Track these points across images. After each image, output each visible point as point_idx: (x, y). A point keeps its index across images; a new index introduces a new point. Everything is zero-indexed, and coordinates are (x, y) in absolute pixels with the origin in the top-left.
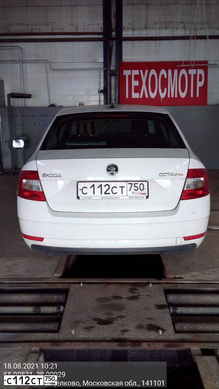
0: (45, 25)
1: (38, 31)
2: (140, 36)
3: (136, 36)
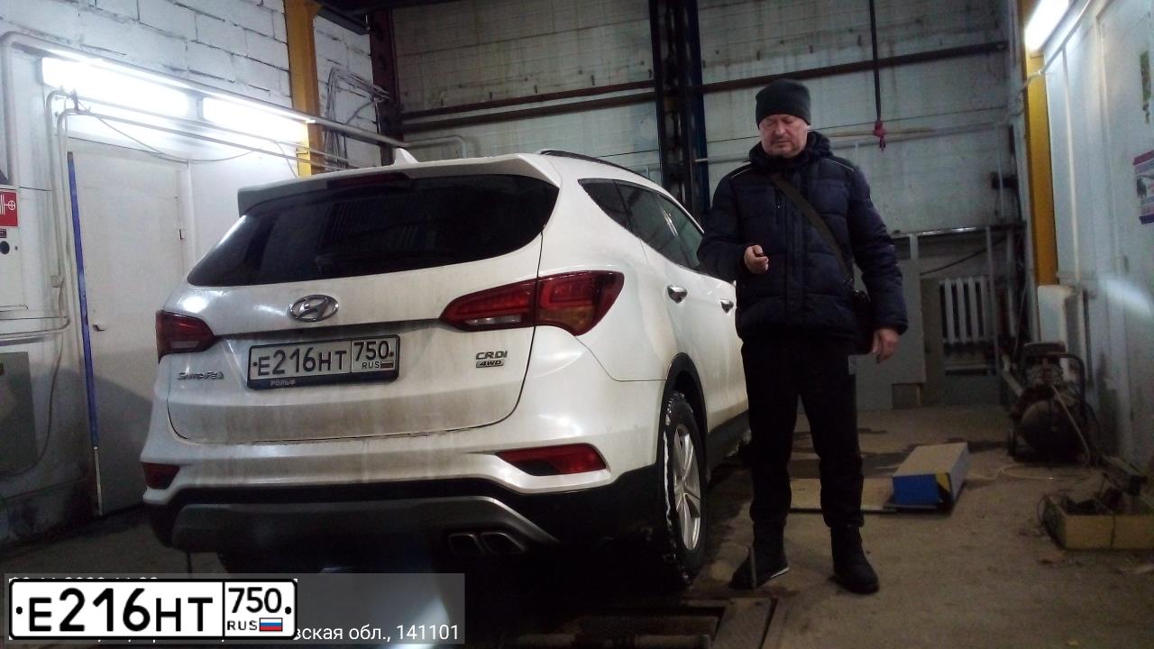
0: (520, 81)
1: (504, 97)
2: (745, 76)
3: (735, 77)
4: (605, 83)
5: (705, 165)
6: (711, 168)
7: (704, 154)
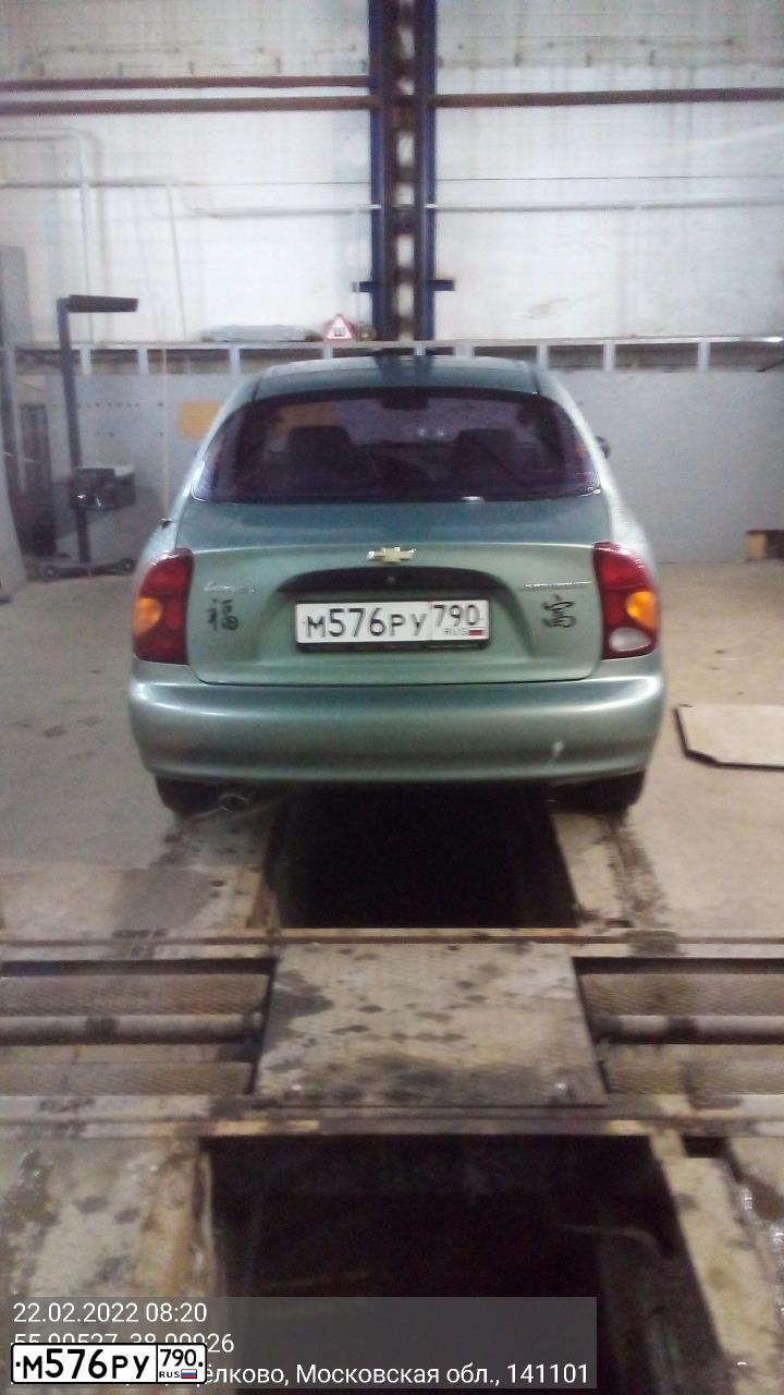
0: (166, 51)
2: (496, 88)
3: (483, 90)
4: (296, 72)
5: (432, 212)
6: (441, 219)
7: (432, 199)
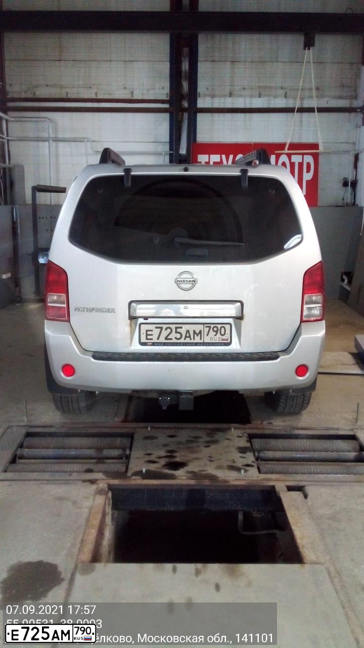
0: (86, 87)
1: (75, 96)
2: (222, 106)
3: (216, 105)
4: (140, 97)
